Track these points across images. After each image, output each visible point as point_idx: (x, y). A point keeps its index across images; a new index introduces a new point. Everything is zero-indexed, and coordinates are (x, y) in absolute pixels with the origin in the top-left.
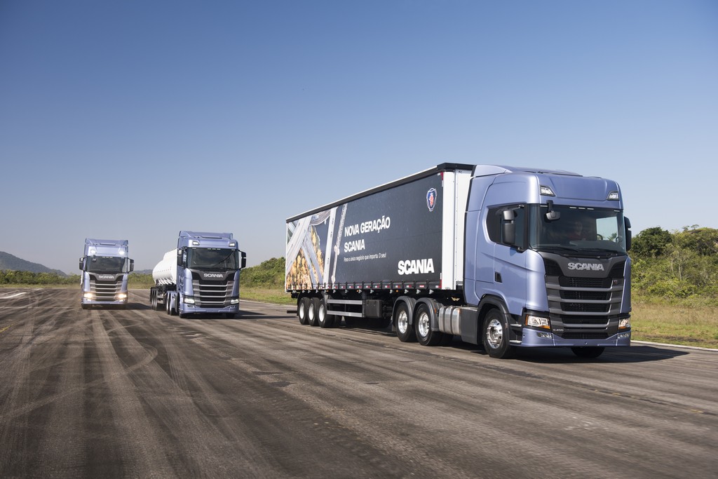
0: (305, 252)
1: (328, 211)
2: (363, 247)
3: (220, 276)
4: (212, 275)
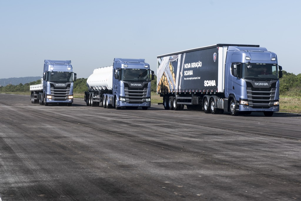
0: (166, 74)
1: (177, 55)
2: (192, 74)
3: (140, 85)
4: (135, 85)
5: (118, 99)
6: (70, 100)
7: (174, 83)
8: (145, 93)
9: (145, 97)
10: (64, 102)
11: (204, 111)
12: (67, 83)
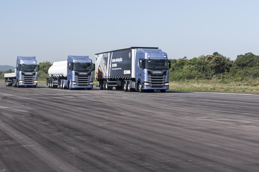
0: (101, 66)
1: (108, 53)
2: (116, 66)
3: (86, 73)
4: (83, 73)
5: (71, 83)
6: (35, 84)
7: (106, 72)
8: (89, 79)
9: (89, 81)
10: (31, 85)
11: (124, 90)
12: (33, 72)
